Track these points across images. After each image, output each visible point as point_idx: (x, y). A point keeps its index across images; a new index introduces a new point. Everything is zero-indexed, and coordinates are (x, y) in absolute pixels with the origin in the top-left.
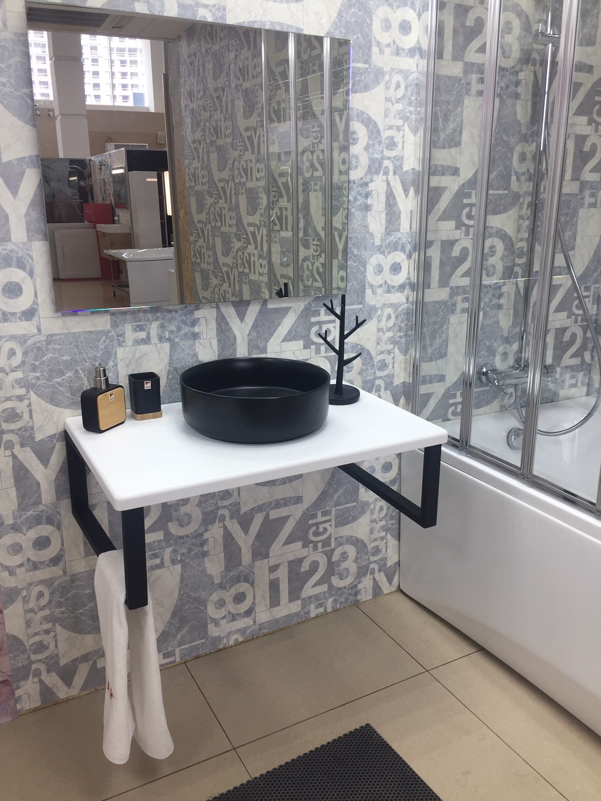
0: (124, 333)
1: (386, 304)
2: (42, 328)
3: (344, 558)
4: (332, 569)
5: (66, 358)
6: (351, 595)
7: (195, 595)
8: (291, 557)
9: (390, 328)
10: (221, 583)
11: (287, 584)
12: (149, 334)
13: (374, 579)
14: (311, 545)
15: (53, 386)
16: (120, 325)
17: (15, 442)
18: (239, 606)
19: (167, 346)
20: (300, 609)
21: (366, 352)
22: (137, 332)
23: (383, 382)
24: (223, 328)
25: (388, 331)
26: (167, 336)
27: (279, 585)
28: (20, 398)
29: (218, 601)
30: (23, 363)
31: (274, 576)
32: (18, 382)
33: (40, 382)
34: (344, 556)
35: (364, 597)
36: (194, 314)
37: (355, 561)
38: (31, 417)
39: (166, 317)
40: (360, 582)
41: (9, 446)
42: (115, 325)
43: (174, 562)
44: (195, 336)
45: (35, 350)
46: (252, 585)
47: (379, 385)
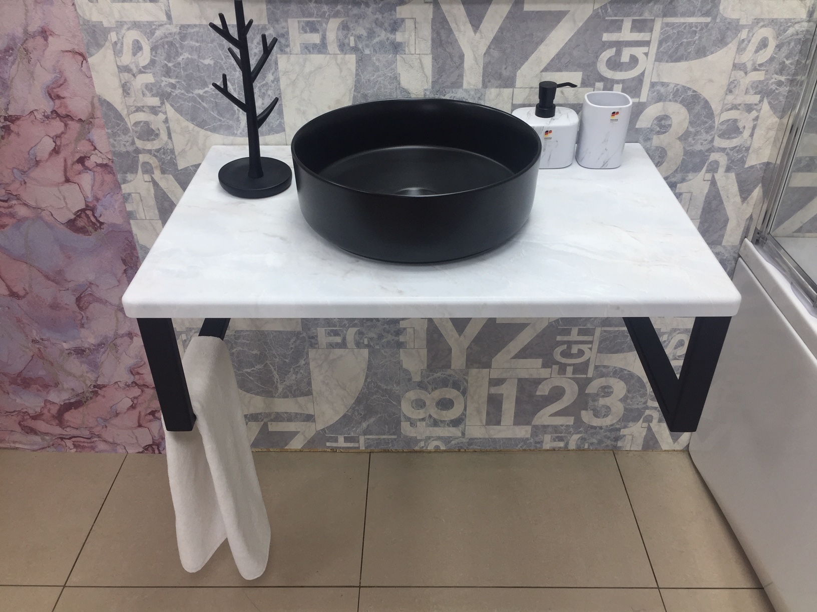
0: (287, 32)
1: (763, 20)
2: (173, 14)
3: (605, 393)
4: (583, 401)
5: (208, 61)
6: (609, 438)
7: (385, 387)
8: (524, 375)
9: (760, 65)
10: (421, 382)
11: (514, 404)
12: (324, 38)
13: (649, 429)
14: (556, 367)
15: (193, 100)
16: (281, 20)
17: (154, 165)
18: (444, 412)
19: (352, 58)
20: (529, 436)
21: (702, 103)
22: (306, 32)
23: (726, 158)
24: (443, 38)
25: (755, 69)
26: (352, 44)
27: (501, 403)
28: (154, 110)
29: (416, 400)
30: (153, 62)
31: (493, 390)
32: (149, 87)
33: (177, 92)
34: (606, 391)
35: (629, 445)
36: (395, 11)
37: (624, 400)
38: (170, 136)
39: (351, 13)
40: (625, 427)
41: (147, 169)
42: (273, 19)
43: (358, 345)
44: (397, 48)
45: (166, 46)
46: (464, 393)
47: (717, 163)
